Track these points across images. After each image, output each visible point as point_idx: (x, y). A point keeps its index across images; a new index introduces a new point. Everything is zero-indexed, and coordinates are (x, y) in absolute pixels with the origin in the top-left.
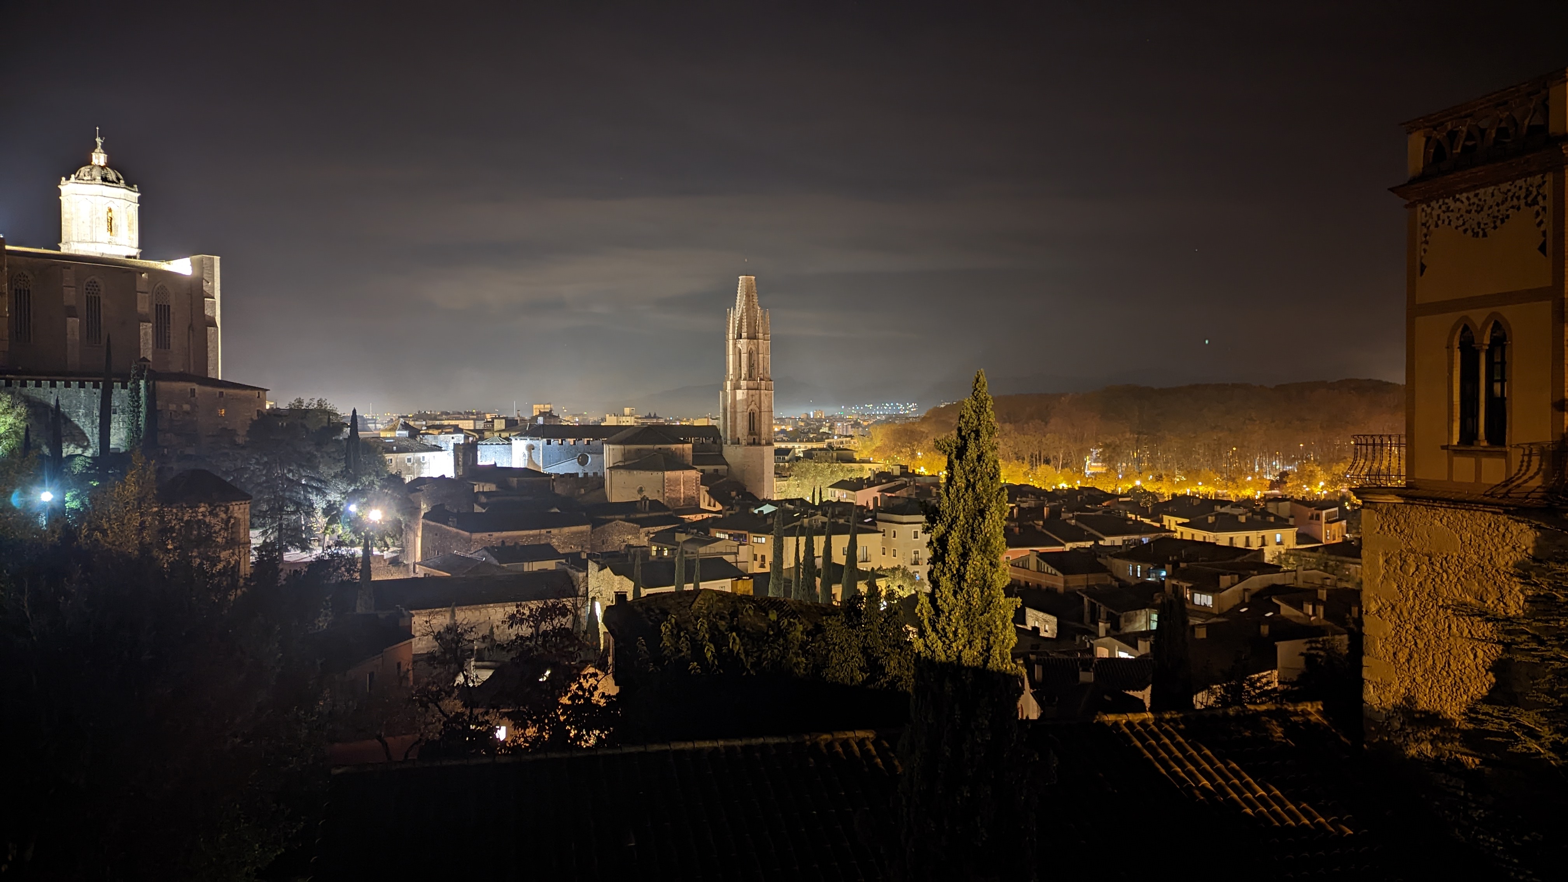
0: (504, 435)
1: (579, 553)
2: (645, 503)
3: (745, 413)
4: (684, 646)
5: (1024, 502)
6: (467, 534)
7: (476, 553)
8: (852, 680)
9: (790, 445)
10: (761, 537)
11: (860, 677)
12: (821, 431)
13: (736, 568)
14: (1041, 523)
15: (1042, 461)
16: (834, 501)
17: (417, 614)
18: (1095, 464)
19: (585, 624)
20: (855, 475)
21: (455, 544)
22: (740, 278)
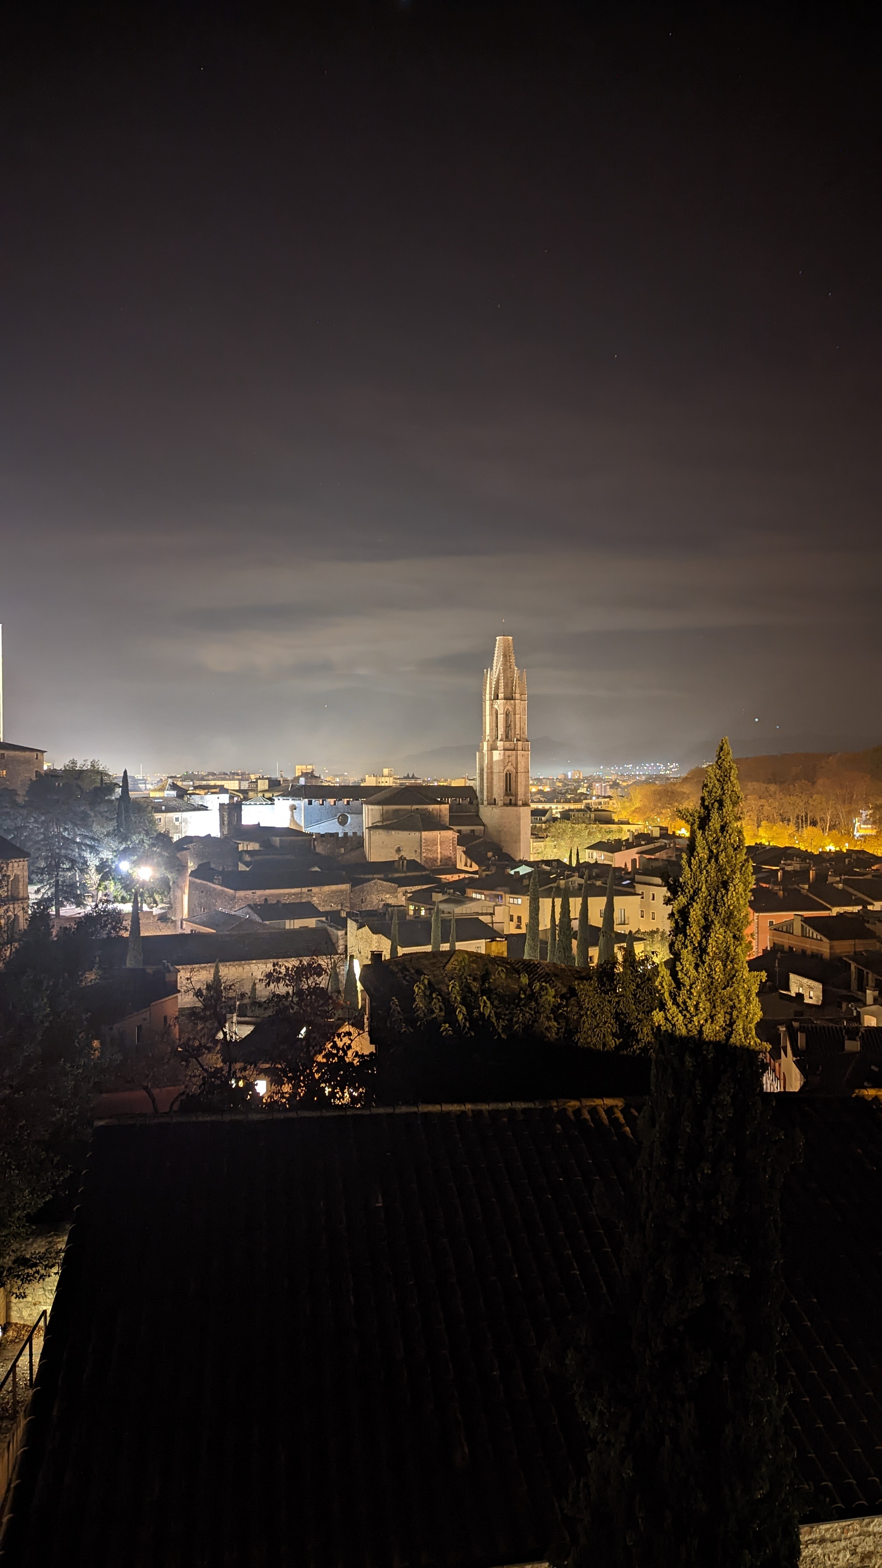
0: (268, 795)
1: (339, 912)
2: (403, 862)
3: (502, 774)
4: (436, 1004)
5: (789, 865)
6: (231, 891)
7: (239, 911)
8: (604, 1045)
9: (547, 806)
10: (517, 898)
11: (612, 1043)
12: (579, 791)
13: (492, 928)
14: (806, 887)
15: (809, 822)
16: (592, 862)
17: (183, 969)
18: (865, 826)
19: (344, 982)
20: (613, 837)
21: (219, 901)
22: (498, 638)
